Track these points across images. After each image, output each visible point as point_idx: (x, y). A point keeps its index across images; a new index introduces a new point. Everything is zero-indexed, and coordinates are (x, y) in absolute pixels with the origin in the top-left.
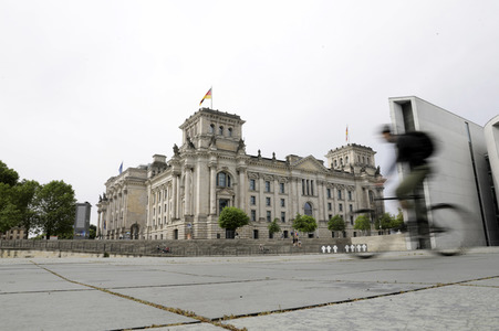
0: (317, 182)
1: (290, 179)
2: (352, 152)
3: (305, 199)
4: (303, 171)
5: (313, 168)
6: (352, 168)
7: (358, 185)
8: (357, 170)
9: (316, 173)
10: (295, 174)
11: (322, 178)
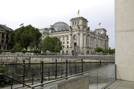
0: (99, 39)
1: (95, 38)
2: (103, 31)
3: (96, 43)
4: (97, 36)
5: (98, 35)
6: (103, 35)
7: (104, 40)
8: (104, 36)
9: (98, 36)
10: (96, 36)
11: (99, 37)
